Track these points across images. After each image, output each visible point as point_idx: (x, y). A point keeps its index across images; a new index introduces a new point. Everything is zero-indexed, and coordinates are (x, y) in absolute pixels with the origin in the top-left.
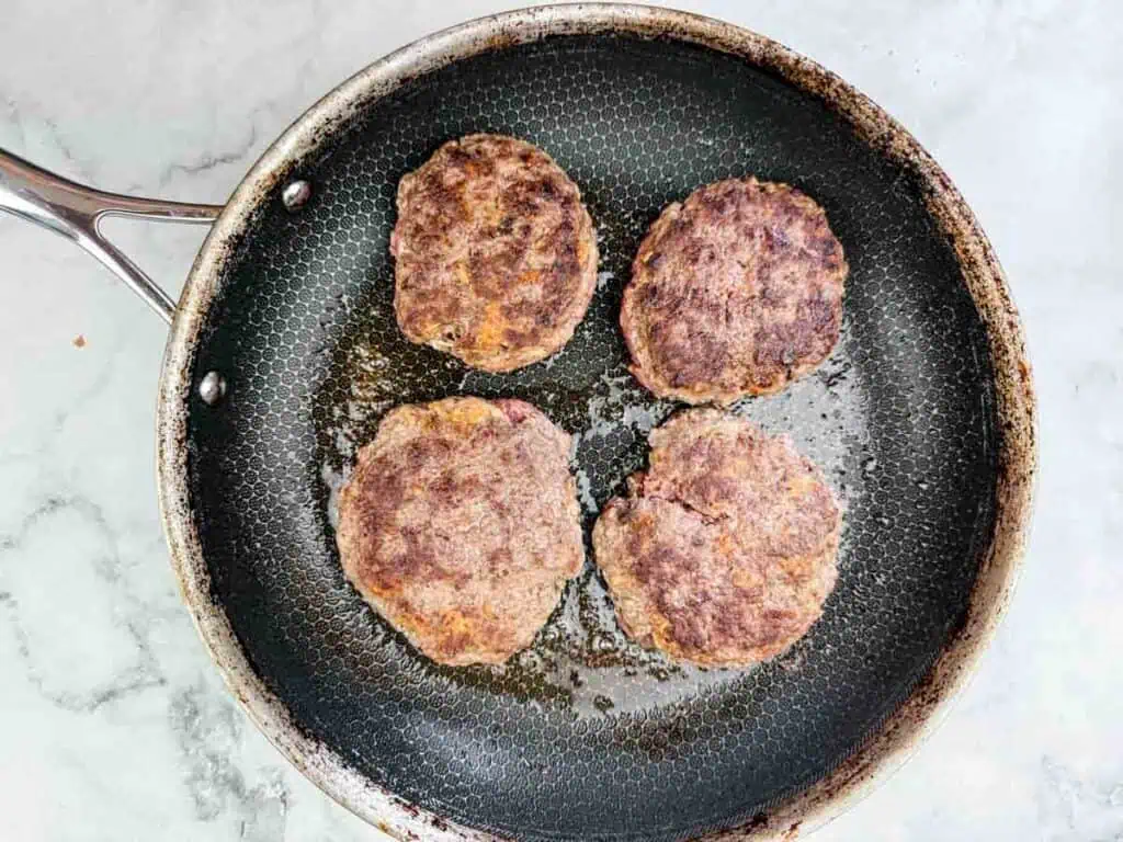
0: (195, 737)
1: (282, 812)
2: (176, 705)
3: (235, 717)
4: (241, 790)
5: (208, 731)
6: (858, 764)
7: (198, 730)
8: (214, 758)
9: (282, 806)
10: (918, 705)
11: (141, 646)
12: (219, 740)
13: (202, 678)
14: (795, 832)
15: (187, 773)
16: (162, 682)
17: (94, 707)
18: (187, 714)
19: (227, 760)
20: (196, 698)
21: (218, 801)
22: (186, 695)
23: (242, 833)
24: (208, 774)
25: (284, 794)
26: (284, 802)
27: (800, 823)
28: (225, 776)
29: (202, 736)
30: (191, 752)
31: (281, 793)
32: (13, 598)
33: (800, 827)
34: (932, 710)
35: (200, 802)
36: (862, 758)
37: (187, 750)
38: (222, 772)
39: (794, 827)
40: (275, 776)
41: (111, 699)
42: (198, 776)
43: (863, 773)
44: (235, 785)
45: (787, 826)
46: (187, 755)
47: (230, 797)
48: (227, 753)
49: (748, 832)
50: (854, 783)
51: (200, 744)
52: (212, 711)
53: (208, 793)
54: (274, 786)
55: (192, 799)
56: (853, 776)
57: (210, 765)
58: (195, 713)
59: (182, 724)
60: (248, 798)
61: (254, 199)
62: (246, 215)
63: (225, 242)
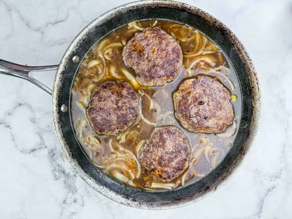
0: (54, 160)
2: (49, 153)
4: (65, 173)
5: (57, 159)
6: (228, 171)
8: (58, 166)
9: (75, 177)
10: (240, 156)
11: (41, 139)
12: (60, 161)
13: (56, 147)
14: (216, 189)
15: (52, 169)
16: (46, 147)
17: (30, 153)
18: (52, 155)
19: (62, 166)
21: (59, 175)
23: (65, 183)
24: (57, 169)
27: (217, 187)
28: (61, 170)
29: (56, 160)
30: (53, 164)
31: (74, 174)
32: (10, 127)
33: (217, 188)
34: (244, 156)
35: (55, 176)
36: (229, 170)
37: (52, 163)
38: (60, 169)
39: (216, 188)
41: (34, 151)
42: (55, 170)
43: (230, 173)
44: (64, 172)
45: (214, 188)
46: (52, 164)
47: (62, 175)
48: (62, 164)
49: (205, 191)
50: (228, 176)
51: (55, 162)
52: (58, 154)
53: (57, 173)
55: (53, 175)
56: (228, 174)
57: (57, 167)
58: (54, 155)
59: (51, 157)
60: (66, 175)
61: (66, 62)
62: (64, 66)
63: (60, 74)
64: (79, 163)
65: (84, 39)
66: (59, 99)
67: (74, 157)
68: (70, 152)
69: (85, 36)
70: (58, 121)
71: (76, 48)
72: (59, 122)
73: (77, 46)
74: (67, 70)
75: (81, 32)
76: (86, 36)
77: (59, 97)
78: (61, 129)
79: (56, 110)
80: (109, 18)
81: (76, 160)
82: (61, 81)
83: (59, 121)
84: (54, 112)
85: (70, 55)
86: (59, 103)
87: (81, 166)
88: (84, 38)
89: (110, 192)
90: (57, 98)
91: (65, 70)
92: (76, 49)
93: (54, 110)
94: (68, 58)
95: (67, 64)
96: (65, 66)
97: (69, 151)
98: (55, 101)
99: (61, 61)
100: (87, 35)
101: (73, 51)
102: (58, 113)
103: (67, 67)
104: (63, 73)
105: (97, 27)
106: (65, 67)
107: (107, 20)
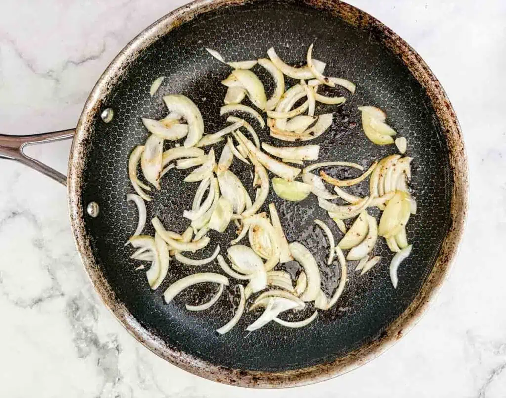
0: (78, 320)
1: (117, 354)
2: (69, 305)
3: (95, 310)
4: (98, 344)
5: (83, 318)
6: (420, 298)
7: (79, 317)
8: (86, 330)
9: (117, 352)
10: (440, 265)
11: (53, 278)
12: (88, 322)
13: (81, 293)
14: (401, 335)
15: (74, 336)
16: (63, 295)
17: (31, 306)
18: (74, 309)
19: (92, 331)
20: (77, 302)
21: (88, 348)
22: (73, 301)
23: (98, 364)
24: (83, 337)
25: (118, 346)
26: (118, 350)
27: (401, 330)
28: (91, 338)
29: (81, 319)
30: (76, 327)
31: (116, 346)
33: (402, 332)
35: (80, 349)
36: (422, 295)
37: (74, 326)
38: (89, 335)
39: (399, 333)
40: (113, 338)
41: (41, 303)
42: (78, 338)
43: (423, 301)
44: (95, 342)
45: (396, 333)
46: (74, 328)
47: (94, 347)
48: (92, 326)
49: (380, 341)
50: (421, 307)
51: (80, 323)
52: (85, 307)
53: (83, 345)
54: (113, 342)
55: (76, 349)
56: (420, 304)
57: (84, 333)
58: (77, 309)
59: (71, 313)
60: (101, 348)
61: (89, 121)
62: (87, 129)
63: (80, 144)
64: (130, 311)
65: (118, 76)
66: (82, 192)
67: (119, 300)
68: (111, 291)
69: (121, 69)
70: (84, 234)
71: (105, 94)
72: (85, 236)
73: (108, 89)
74: (92, 136)
75: (112, 63)
76: (123, 69)
77: (81, 187)
78: (90, 248)
79: (77, 213)
80: (161, 33)
81: (123, 305)
82: (83, 159)
83: (85, 232)
84: (74, 217)
85: (96, 107)
86: (82, 200)
87: (135, 317)
88: (120, 73)
89: (196, 361)
90: (77, 191)
91: (89, 137)
92: (106, 96)
93: (75, 213)
94: (92, 113)
95: (92, 125)
96: (89, 129)
97: (108, 288)
98: (75, 197)
99: (80, 119)
100: (125, 67)
101: (100, 100)
102: (82, 218)
103: (91, 130)
104: (86, 142)
105: (141, 51)
106: (88, 131)
107: (158, 36)
